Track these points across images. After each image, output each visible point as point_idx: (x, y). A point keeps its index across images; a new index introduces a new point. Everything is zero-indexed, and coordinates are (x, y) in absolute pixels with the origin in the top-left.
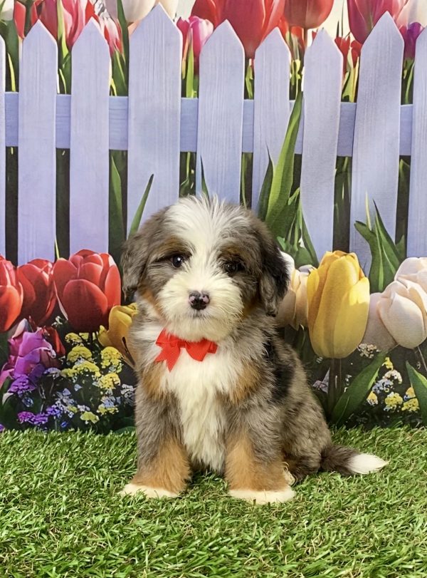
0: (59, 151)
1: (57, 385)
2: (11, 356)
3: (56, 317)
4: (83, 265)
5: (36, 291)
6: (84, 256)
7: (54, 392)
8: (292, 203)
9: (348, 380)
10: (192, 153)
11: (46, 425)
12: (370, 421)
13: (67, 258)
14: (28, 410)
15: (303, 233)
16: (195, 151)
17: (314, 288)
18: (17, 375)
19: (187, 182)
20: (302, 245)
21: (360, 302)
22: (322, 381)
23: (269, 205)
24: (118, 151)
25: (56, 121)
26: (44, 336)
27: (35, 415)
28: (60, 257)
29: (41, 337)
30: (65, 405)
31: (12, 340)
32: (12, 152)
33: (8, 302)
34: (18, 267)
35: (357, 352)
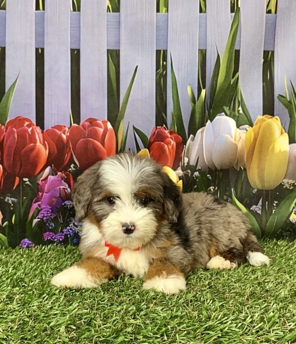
0: (72, 50)
1: (71, 213)
2: (39, 193)
3: (71, 164)
4: (89, 129)
5: (57, 147)
6: (90, 123)
7: (69, 217)
8: (234, 83)
9: (275, 205)
10: (164, 51)
11: (62, 241)
12: (292, 234)
13: (79, 124)
14: (50, 231)
15: (241, 103)
16: (166, 49)
17: (250, 141)
18: (43, 206)
19: (161, 70)
20: (241, 112)
21: (282, 150)
22: (257, 205)
23: (218, 85)
24: (113, 50)
25: (70, 30)
26: (62, 178)
27: (55, 234)
28: (74, 123)
29: (60, 179)
30: (76, 226)
31: (40, 182)
32: (40, 52)
33: (38, 155)
34: (45, 131)
35: (281, 185)
